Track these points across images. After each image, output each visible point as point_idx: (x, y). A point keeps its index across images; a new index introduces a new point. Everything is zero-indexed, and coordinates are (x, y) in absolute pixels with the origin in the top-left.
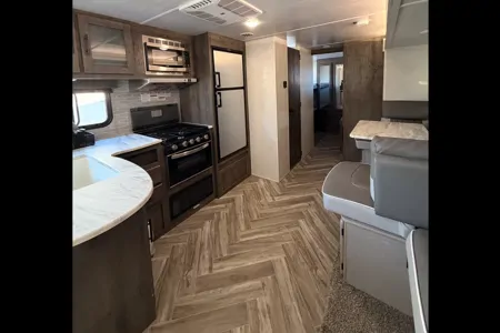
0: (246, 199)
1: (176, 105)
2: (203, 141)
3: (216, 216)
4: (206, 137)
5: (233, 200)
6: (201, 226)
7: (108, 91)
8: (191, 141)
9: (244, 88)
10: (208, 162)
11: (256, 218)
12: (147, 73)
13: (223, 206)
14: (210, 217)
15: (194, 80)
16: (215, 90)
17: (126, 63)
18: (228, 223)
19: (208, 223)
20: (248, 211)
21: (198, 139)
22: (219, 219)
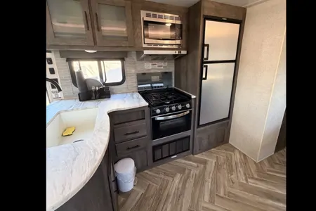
0: (218, 167)
1: (171, 73)
2: (184, 109)
3: (187, 171)
4: (188, 106)
5: (205, 162)
6: (173, 176)
7: (122, 59)
8: (174, 108)
9: (236, 61)
10: (187, 127)
11: (222, 194)
12: (144, 46)
13: (195, 164)
14: (182, 170)
15: (184, 52)
16: (203, 63)
17: (127, 37)
18: (195, 185)
19: (179, 176)
20: (216, 182)
21: (180, 107)
22: (188, 177)
